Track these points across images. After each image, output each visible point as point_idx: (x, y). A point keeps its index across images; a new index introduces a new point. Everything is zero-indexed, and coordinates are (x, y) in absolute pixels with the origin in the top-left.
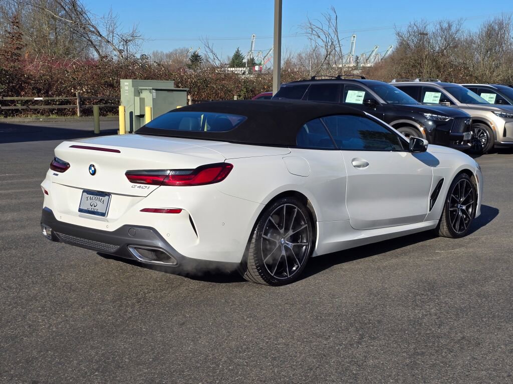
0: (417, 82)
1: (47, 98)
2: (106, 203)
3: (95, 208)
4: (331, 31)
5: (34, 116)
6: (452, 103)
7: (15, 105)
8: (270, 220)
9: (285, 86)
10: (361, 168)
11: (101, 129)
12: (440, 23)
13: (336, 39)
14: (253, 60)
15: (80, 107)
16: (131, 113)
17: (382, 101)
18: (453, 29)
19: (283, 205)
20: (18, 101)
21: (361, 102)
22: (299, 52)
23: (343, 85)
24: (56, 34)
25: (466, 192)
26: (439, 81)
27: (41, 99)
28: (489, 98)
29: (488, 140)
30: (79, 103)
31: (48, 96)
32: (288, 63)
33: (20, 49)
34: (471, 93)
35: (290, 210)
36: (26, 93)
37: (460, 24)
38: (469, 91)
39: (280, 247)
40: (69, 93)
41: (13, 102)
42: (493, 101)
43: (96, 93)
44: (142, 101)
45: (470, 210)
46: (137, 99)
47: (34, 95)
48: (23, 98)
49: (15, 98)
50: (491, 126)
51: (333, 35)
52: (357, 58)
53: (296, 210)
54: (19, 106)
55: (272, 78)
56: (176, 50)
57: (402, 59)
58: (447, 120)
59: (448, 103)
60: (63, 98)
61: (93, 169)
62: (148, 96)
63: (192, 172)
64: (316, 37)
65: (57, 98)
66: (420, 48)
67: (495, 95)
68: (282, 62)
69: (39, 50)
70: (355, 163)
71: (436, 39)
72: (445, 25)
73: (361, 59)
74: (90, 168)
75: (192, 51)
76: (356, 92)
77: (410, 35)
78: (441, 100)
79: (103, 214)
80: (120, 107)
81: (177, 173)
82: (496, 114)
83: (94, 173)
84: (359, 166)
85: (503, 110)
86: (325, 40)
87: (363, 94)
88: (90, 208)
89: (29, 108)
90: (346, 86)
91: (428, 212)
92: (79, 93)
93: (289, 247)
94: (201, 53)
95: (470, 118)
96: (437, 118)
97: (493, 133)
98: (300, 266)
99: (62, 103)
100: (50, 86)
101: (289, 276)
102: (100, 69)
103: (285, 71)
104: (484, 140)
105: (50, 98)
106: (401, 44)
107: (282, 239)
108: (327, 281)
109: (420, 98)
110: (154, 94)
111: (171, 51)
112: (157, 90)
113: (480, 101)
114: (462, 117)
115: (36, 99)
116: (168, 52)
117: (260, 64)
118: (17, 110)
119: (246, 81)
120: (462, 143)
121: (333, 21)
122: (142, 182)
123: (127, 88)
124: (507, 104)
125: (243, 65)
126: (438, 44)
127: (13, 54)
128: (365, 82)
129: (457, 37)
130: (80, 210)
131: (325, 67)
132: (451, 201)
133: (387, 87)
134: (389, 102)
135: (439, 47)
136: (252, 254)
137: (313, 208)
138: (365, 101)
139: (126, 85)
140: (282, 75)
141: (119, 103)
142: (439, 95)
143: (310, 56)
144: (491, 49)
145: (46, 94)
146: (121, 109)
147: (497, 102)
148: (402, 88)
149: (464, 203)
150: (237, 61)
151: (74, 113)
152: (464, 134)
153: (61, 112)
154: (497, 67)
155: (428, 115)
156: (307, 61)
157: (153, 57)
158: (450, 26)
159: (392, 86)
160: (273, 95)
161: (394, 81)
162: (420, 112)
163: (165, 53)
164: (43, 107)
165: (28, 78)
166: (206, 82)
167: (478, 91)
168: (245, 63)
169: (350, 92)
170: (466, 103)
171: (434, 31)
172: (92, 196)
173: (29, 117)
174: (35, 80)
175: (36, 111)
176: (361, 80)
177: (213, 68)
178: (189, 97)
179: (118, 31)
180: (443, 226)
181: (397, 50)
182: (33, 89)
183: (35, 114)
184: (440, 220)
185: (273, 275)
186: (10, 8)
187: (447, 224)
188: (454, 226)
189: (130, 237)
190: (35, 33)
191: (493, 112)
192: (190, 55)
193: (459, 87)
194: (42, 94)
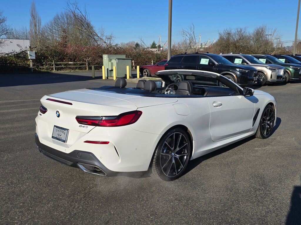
0: (231, 54)
1: (74, 63)
2: (66, 134)
3: (60, 137)
4: (192, 33)
5: (69, 70)
6: (247, 63)
7: (61, 66)
8: (165, 143)
9: (173, 57)
10: (218, 107)
11: (95, 76)
12: (237, 29)
13: (193, 36)
14: (160, 45)
15: (88, 66)
16: (108, 69)
17: (216, 63)
18: (243, 31)
19: (173, 134)
20: (62, 64)
21: (207, 64)
22: (178, 42)
23: (199, 56)
24: (82, 36)
25: (270, 114)
26: (241, 54)
27: (72, 63)
28: (263, 61)
29: (263, 80)
30: (88, 65)
31: (75, 62)
32: (174, 46)
33: (67, 42)
34: (255, 59)
35: (177, 136)
36: (66, 61)
37: (245, 29)
38: (254, 58)
39: (171, 158)
40: (83, 61)
41: (60, 64)
42: (264, 62)
43: (95, 60)
44: (112, 64)
45: (271, 124)
46: (110, 63)
47: (69, 61)
48: (64, 63)
49: (61, 63)
50: (265, 73)
51: (192, 35)
52: (201, 44)
53: (181, 136)
54: (63, 66)
55: (167, 53)
56: (130, 42)
57: (221, 44)
58: (247, 72)
59: (245, 64)
60: (81, 62)
61: (58, 113)
62: (114, 62)
63: (116, 117)
64: (185, 36)
65: (79, 63)
66: (228, 39)
67: (266, 59)
68: (172, 46)
69: (76, 43)
70: (214, 105)
71: (235, 36)
72: (239, 30)
73: (203, 44)
74: (57, 113)
75: (136, 42)
76: (205, 59)
77: (224, 34)
78: (242, 62)
79: (64, 141)
80: (103, 66)
81: (107, 118)
82: (267, 68)
83: (59, 116)
84: (217, 106)
85: (271, 66)
86: (189, 36)
87: (208, 60)
88: (58, 137)
89: (67, 67)
90: (200, 57)
91: (252, 127)
92: (88, 60)
93: (177, 157)
94: (139, 43)
95: (257, 70)
96: (242, 71)
97: (266, 76)
98: (183, 168)
99: (81, 65)
100: (76, 58)
101: (177, 175)
102: (96, 50)
103: (173, 50)
104: (261, 80)
105: (76, 63)
106: (221, 38)
107: (173, 153)
108: (199, 176)
109: (233, 61)
110: (117, 61)
111: (128, 42)
112: (118, 59)
113: (259, 62)
114: (253, 70)
115: (70, 63)
116: (127, 43)
117: (163, 47)
118: (62, 68)
119: (157, 54)
120: (253, 82)
121: (192, 29)
122: (86, 123)
123: (105, 58)
124: (271, 63)
125: (156, 48)
126: (236, 38)
127: (64, 44)
128: (209, 54)
129: (244, 35)
130: (53, 137)
131: (189, 48)
132: (263, 120)
133: (219, 57)
134: (220, 63)
135: (237, 39)
136: (154, 165)
137: (190, 132)
138: (209, 63)
139: (105, 57)
140: (172, 51)
141: (102, 65)
142: (241, 60)
143: (183, 44)
144: (258, 40)
145: (74, 61)
146: (103, 67)
147: (266, 63)
148: (225, 57)
149: (269, 120)
150: (154, 46)
151: (86, 69)
152: (254, 78)
153: (80, 68)
154: (260, 47)
155: (238, 70)
156: (182, 46)
157: (120, 44)
158: (241, 30)
159: (221, 56)
160: (168, 61)
161: (221, 54)
162: (234, 68)
163: (125, 43)
164: (73, 66)
165: (67, 54)
166: (140, 55)
167: (258, 58)
168: (157, 47)
169: (202, 59)
170: (254, 63)
171: (235, 32)
172: (59, 129)
173: (67, 70)
174: (69, 55)
175: (70, 68)
176: (207, 54)
177: (144, 49)
178: (133, 61)
179: (105, 34)
180: (258, 133)
181: (219, 40)
182: (69, 59)
183: (70, 69)
184: (257, 130)
185: (167, 176)
186: (64, 26)
187: (260, 132)
188: (264, 133)
189: (78, 158)
190: (74, 36)
191: (266, 68)
192: (135, 44)
193: (250, 56)
194: (72, 61)
